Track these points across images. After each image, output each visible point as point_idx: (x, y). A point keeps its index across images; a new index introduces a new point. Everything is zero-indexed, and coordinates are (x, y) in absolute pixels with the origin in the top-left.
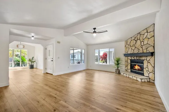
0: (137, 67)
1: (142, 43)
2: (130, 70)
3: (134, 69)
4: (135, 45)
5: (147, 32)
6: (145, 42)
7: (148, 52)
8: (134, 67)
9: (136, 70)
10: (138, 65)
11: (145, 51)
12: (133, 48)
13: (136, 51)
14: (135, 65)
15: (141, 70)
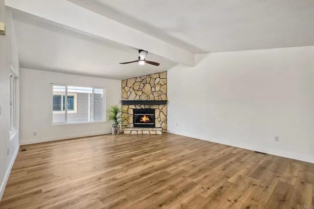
0: (144, 119)
1: (153, 89)
2: (132, 125)
3: (141, 122)
4: (143, 90)
5: (159, 77)
6: (158, 88)
7: (160, 100)
8: (141, 119)
9: (143, 122)
10: (146, 116)
11: (157, 99)
12: (140, 93)
13: (144, 98)
14: (143, 116)
15: (150, 122)
